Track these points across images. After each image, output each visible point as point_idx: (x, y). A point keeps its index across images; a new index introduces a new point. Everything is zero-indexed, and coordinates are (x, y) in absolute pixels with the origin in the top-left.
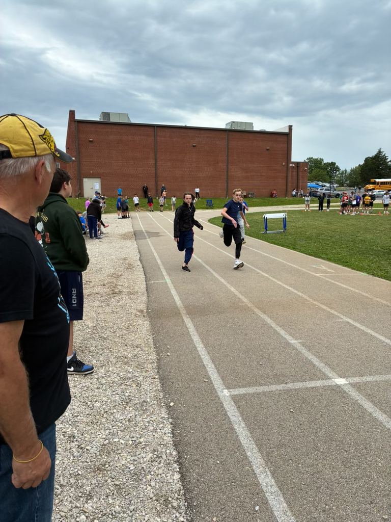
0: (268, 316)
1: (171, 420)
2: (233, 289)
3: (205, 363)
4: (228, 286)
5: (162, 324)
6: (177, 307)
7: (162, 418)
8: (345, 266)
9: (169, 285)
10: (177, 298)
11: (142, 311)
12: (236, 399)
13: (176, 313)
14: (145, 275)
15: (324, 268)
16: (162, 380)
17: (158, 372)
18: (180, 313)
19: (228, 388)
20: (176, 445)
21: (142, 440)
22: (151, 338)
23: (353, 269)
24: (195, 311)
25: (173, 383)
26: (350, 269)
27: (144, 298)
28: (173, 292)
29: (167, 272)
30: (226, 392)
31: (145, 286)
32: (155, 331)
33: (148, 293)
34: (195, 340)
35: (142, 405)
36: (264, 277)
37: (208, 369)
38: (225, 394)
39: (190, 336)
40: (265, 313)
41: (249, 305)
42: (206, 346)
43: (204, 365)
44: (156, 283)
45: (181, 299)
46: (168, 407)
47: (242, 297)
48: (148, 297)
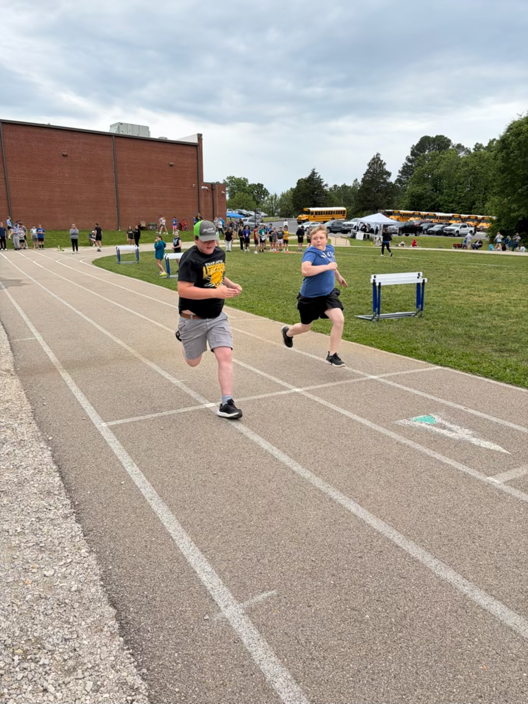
0: (155, 363)
1: (50, 448)
2: (119, 342)
3: (84, 407)
4: (115, 339)
5: (35, 379)
6: (52, 363)
7: (41, 448)
8: (250, 312)
9: (41, 343)
10: (51, 356)
11: (8, 371)
12: (113, 429)
13: (51, 368)
14: (7, 334)
16: (39, 424)
17: (34, 419)
18: (55, 369)
19: (106, 421)
20: (55, 462)
21: (22, 464)
22: (23, 393)
23: (256, 314)
24: (69, 366)
25: (50, 424)
26: (253, 315)
27: (10, 357)
28: (46, 349)
29: (36, 328)
30: (104, 424)
31: (8, 345)
32: (26, 387)
33: (13, 352)
34: (73, 390)
35: (20, 443)
36: (157, 327)
37: (87, 411)
38: (102, 426)
39: (68, 387)
40: (152, 361)
41: (136, 356)
42: (85, 393)
43: (83, 408)
44: (23, 341)
45: (56, 355)
46: (48, 442)
47: (129, 348)
48: (14, 356)
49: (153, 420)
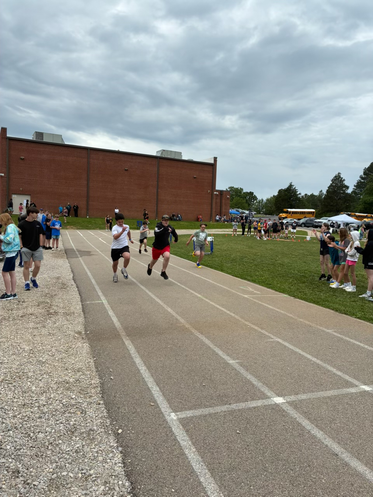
0: (206, 337)
1: (120, 449)
2: (169, 310)
3: (150, 386)
4: (165, 306)
5: (102, 346)
6: (116, 329)
7: (111, 447)
8: (269, 288)
9: (106, 306)
10: (115, 319)
11: (79, 333)
12: (184, 422)
13: (115, 335)
14: (80, 296)
15: (251, 289)
16: (109, 405)
17: (102, 397)
18: (119, 335)
19: (175, 411)
20: (128, 475)
21: (92, 472)
22: (92, 361)
23: (276, 290)
24: (133, 333)
25: (119, 408)
26: (274, 291)
27: (81, 319)
28: (111, 313)
29: (102, 292)
30: (173, 416)
31: (81, 306)
32: (95, 353)
33: (84, 314)
34: (137, 362)
35: (89, 435)
36: (197, 297)
37: (153, 392)
39: (132, 358)
40: (202, 334)
41: (187, 326)
42: (149, 368)
43: (148, 388)
44: (92, 304)
45: (119, 320)
46: (117, 435)
47: (179, 318)
48: (85, 318)
49: (225, 416)
